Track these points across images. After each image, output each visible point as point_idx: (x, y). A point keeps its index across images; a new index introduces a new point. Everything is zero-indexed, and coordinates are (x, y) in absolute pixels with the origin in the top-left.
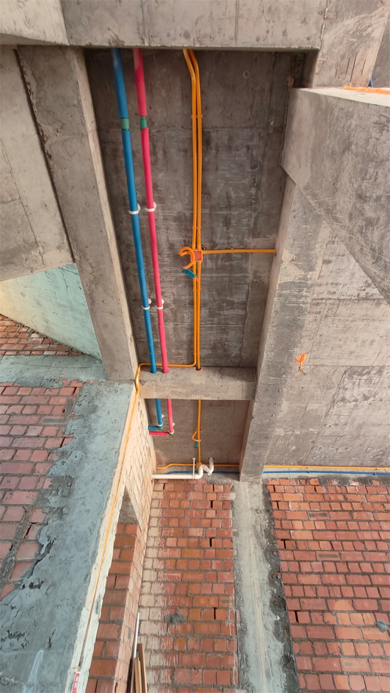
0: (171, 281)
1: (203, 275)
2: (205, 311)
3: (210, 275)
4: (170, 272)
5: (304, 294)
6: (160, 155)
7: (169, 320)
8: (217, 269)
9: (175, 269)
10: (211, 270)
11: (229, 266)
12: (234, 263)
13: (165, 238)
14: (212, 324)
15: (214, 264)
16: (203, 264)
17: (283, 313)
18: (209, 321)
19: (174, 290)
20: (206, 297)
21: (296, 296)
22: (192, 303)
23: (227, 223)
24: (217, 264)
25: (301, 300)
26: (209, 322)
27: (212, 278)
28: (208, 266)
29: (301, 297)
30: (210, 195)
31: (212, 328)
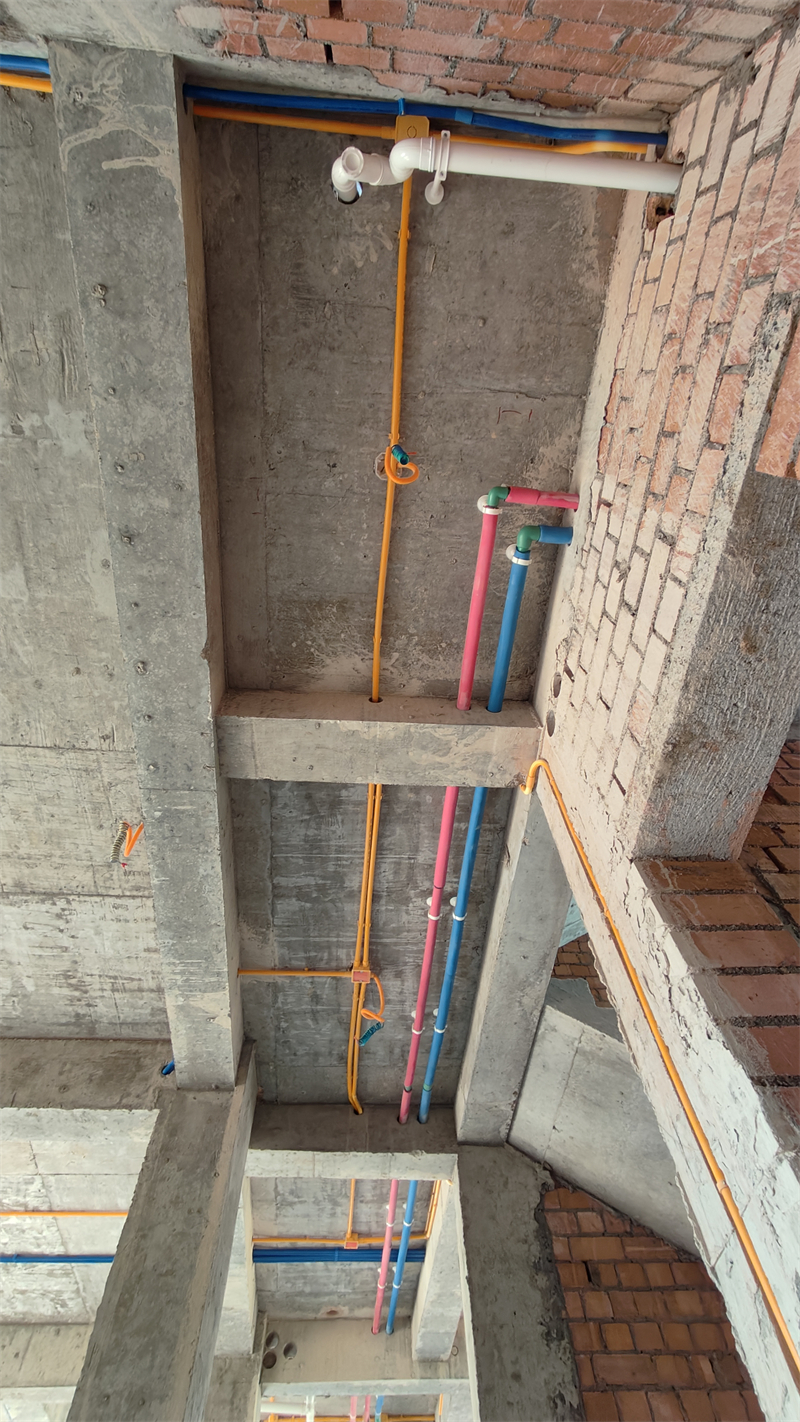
0: (408, 931)
1: (354, 939)
2: (352, 885)
3: (340, 939)
4: (407, 944)
5: (178, 977)
6: (397, 1051)
7: (424, 869)
8: (329, 947)
9: (397, 948)
10: (339, 945)
11: (310, 951)
12: (302, 954)
13: (406, 984)
14: (338, 859)
15: (335, 954)
16: (352, 954)
17: (205, 948)
18: (344, 866)
19: (405, 918)
20: (348, 907)
21: (192, 974)
22: (376, 898)
23: (316, 998)
24: (330, 954)
25: (179, 968)
26: (344, 862)
27: (338, 936)
28: (345, 951)
29: (182, 973)
30: (340, 1022)
31: (338, 851)
